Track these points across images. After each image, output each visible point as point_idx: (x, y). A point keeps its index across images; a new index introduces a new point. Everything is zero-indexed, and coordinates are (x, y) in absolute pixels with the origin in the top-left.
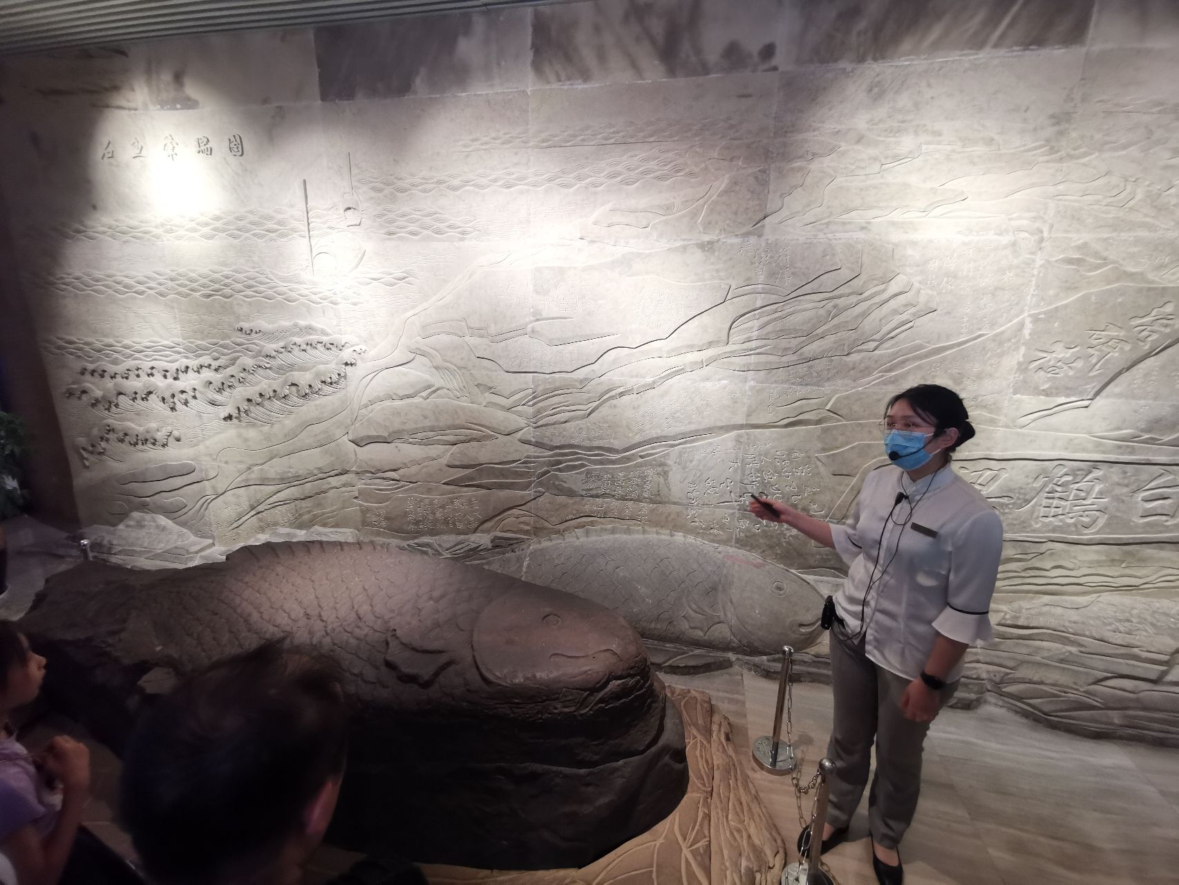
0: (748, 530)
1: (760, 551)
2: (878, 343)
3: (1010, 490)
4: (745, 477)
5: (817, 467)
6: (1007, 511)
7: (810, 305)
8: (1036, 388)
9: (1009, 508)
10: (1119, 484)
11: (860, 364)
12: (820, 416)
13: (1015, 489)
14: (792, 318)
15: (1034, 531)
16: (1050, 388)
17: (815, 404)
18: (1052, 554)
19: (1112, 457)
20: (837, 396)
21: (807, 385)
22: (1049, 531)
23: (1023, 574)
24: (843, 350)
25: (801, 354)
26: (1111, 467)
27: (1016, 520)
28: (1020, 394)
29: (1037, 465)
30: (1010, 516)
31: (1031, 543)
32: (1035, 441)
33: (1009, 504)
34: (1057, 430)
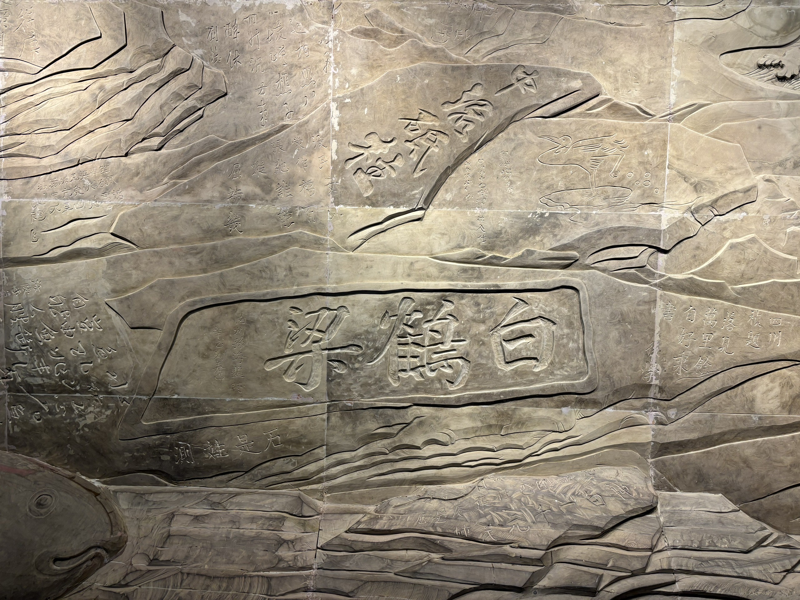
0: (24, 421)
1: (45, 453)
2: (162, 138)
3: (356, 336)
4: (11, 340)
5: (109, 318)
6: (357, 365)
7: (70, 87)
8: (360, 195)
9: (359, 362)
10: (474, 320)
11: (144, 167)
12: (103, 244)
13: (361, 334)
14: (48, 104)
15: (394, 392)
16: (374, 195)
17: (95, 225)
18: (421, 424)
19: (460, 285)
20: (122, 213)
21: (79, 198)
22: (410, 391)
23: (391, 457)
24: (120, 148)
25: (66, 155)
26: (462, 298)
27: (370, 377)
28: (343, 204)
29: (380, 300)
30: (362, 373)
31: (394, 410)
32: (372, 267)
33: (358, 356)
34: (394, 251)
